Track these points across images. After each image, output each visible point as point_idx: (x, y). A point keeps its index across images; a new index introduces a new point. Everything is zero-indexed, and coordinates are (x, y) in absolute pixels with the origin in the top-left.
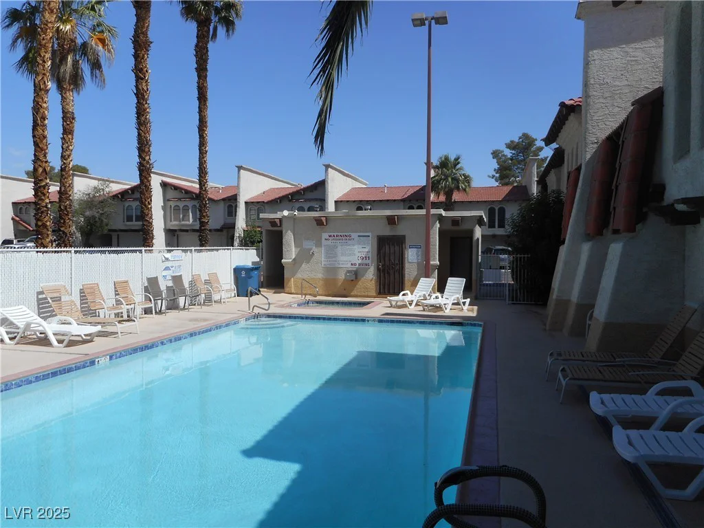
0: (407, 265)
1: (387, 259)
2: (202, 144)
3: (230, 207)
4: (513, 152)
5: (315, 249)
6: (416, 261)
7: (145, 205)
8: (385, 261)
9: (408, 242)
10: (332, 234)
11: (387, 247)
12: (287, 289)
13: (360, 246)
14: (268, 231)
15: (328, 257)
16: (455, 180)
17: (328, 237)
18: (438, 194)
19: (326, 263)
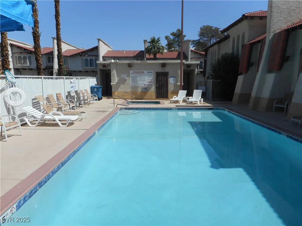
0: (169, 85)
1: (160, 82)
2: (58, 24)
3: (49, 58)
4: (174, 37)
5: (127, 78)
6: (173, 83)
7: (38, 55)
8: (159, 83)
9: (170, 75)
10: (135, 71)
11: (161, 77)
12: (114, 97)
13: (148, 77)
14: (101, 70)
15: (133, 81)
16: (159, 48)
17: (133, 73)
18: (150, 54)
19: (132, 84)
